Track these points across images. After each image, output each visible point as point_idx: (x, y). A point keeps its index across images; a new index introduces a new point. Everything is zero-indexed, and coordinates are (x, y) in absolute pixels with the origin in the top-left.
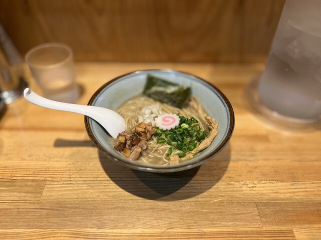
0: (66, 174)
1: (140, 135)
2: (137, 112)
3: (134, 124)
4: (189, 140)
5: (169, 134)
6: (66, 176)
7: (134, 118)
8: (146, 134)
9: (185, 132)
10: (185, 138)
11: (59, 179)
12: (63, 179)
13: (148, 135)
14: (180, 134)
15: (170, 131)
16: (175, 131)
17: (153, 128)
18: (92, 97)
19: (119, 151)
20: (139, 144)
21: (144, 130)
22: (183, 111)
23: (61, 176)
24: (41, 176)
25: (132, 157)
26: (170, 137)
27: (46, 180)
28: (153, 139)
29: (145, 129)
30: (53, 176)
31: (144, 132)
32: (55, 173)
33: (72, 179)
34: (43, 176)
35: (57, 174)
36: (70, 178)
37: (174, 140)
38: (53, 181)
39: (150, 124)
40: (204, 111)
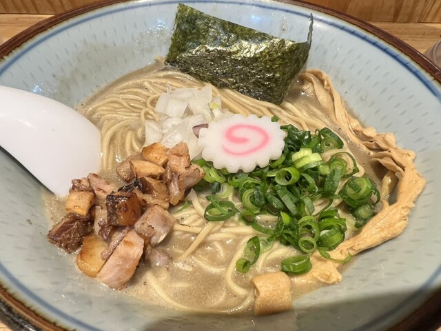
1: (146, 189)
2: (143, 112)
3: (132, 148)
4: (318, 207)
5: (247, 187)
7: (134, 130)
8: (167, 185)
9: (310, 180)
10: (307, 201)
13: (175, 190)
14: (289, 188)
15: (250, 175)
16: (270, 175)
17: (190, 163)
19: (66, 247)
20: (138, 225)
21: (161, 170)
22: (284, 108)
25: (110, 276)
26: (252, 197)
28: (190, 203)
29: (164, 166)
31: (161, 177)
37: (266, 207)
39: (181, 152)
40: (351, 113)
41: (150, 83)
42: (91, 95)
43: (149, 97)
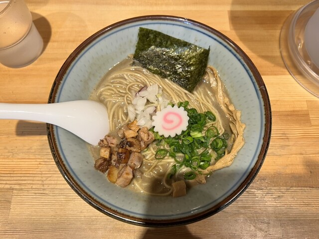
0: (37, 178)
1: (131, 145)
2: (125, 97)
3: (122, 119)
6: (38, 182)
7: (122, 108)
8: (139, 142)
11: (29, 186)
12: (34, 187)
13: (143, 145)
15: (174, 138)
18: (55, 83)
19: (102, 172)
20: (129, 162)
21: (136, 135)
22: (193, 94)
23: (31, 182)
24: (4, 182)
25: (121, 183)
26: (174, 149)
27: (13, 189)
29: (138, 132)
30: (20, 182)
32: (22, 178)
33: (46, 187)
34: (8, 182)
35: (26, 178)
36: (43, 185)
38: (21, 189)
41: (127, 75)
42: (97, 82)
43: (127, 85)
